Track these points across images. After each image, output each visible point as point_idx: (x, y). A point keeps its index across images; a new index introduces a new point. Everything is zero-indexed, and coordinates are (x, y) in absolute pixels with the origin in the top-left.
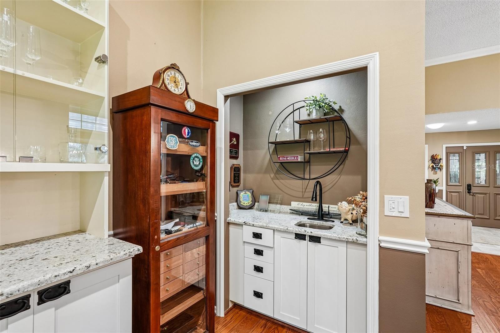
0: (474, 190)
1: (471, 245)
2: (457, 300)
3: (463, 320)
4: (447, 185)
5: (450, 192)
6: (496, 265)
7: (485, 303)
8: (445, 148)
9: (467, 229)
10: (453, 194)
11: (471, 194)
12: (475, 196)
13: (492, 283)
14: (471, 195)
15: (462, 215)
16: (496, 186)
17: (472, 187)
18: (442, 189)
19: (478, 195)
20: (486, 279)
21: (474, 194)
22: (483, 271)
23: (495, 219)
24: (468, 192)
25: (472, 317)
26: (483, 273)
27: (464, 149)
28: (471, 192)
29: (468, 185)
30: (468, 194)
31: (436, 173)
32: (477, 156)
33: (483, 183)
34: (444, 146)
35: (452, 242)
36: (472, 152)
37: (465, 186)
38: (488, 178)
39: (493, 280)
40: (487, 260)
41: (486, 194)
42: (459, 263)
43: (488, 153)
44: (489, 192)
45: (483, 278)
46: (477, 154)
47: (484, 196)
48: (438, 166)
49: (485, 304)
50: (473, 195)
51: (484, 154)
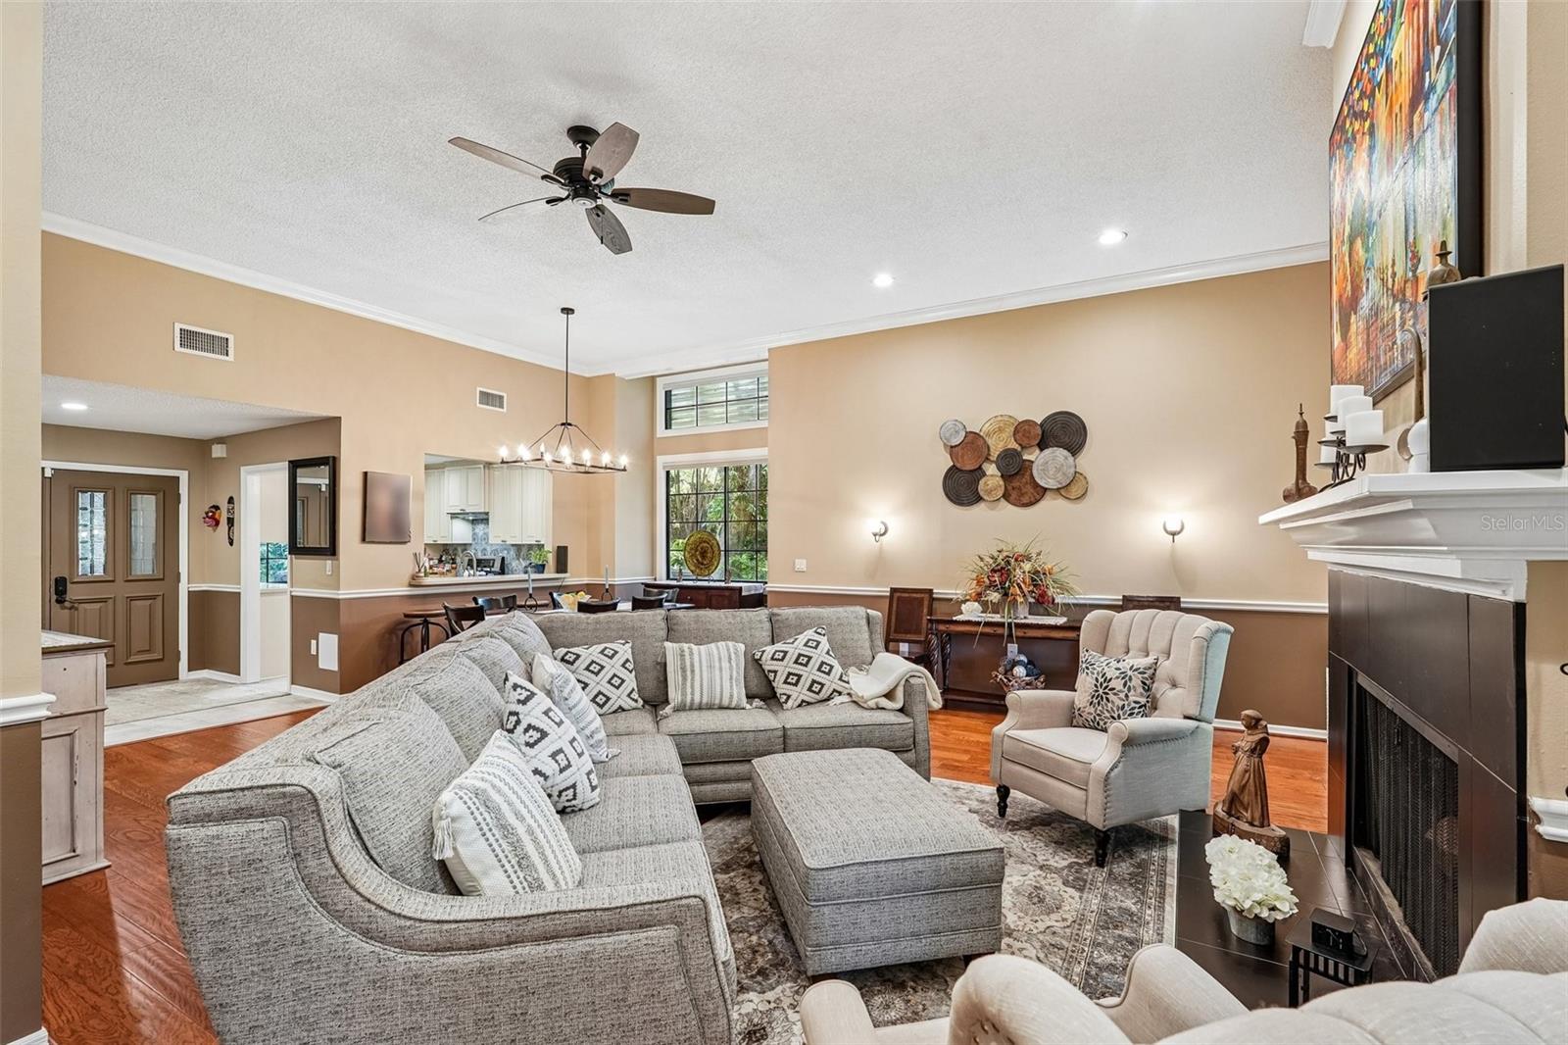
0: (73, 593)
1: (103, 710)
2: (70, 852)
3: (86, 885)
6: (139, 761)
7: (128, 835)
9: (94, 675)
11: (67, 604)
12: (77, 609)
13: (136, 795)
14: (66, 608)
15: (83, 645)
16: (129, 578)
17: (69, 585)
19: (86, 605)
20: (124, 794)
21: (76, 605)
22: (115, 781)
23: (126, 664)
24: (58, 601)
25: (107, 871)
26: (114, 784)
27: (46, 475)
28: (65, 601)
29: (56, 579)
30: (56, 607)
32: (83, 499)
33: (99, 571)
35: (58, 714)
36: (70, 487)
37: (48, 584)
38: (111, 558)
39: (138, 790)
40: (120, 757)
41: (104, 601)
42: (76, 761)
43: (110, 492)
44: (112, 596)
45: (116, 794)
46: (83, 492)
47: (100, 609)
49: (128, 838)
50: (70, 609)
51: (102, 494)
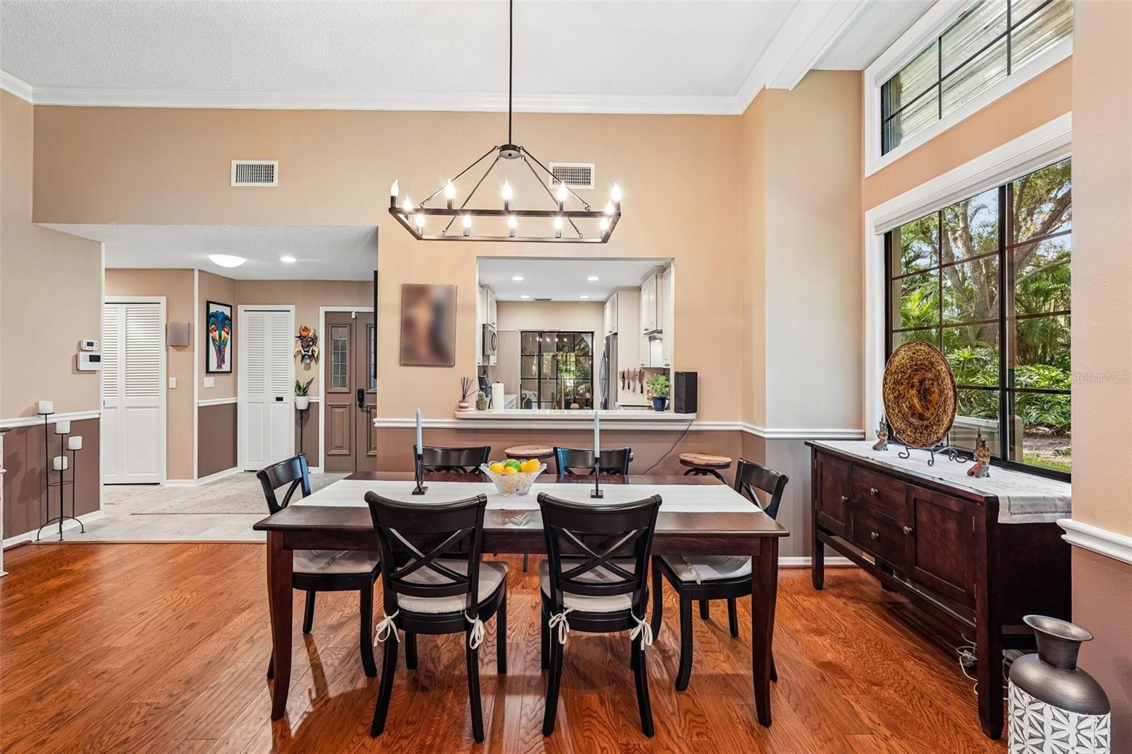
0: (368, 401)
4: (327, 393)
5: (333, 407)
8: (324, 313)
10: (337, 410)
11: (364, 408)
12: (370, 412)
14: (364, 411)
17: (365, 395)
18: (317, 401)
24: (360, 407)
27: (353, 317)
29: (359, 391)
31: (308, 367)
34: (323, 310)
37: (354, 393)
48: (308, 351)
